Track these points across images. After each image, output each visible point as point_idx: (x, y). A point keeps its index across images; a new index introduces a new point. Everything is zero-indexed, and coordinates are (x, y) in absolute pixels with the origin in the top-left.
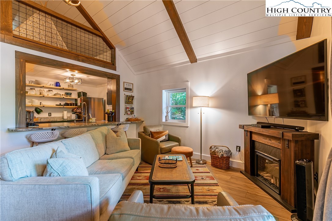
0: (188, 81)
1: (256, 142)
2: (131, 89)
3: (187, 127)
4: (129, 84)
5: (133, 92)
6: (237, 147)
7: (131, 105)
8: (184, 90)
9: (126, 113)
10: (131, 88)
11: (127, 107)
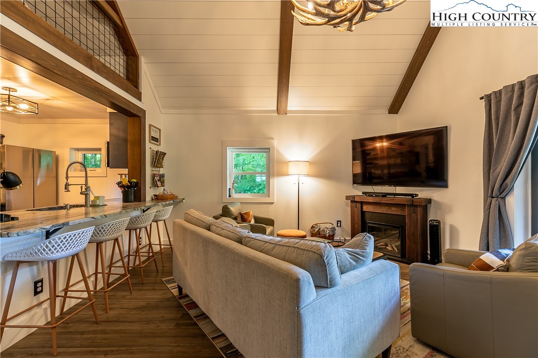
0: (272, 139)
1: (366, 213)
2: (158, 139)
3: (272, 203)
4: (156, 129)
5: (160, 145)
6: (338, 221)
7: (158, 169)
8: (267, 150)
9: (154, 185)
10: (158, 137)
11: (155, 172)
